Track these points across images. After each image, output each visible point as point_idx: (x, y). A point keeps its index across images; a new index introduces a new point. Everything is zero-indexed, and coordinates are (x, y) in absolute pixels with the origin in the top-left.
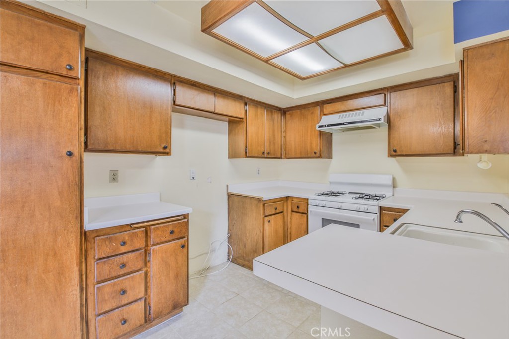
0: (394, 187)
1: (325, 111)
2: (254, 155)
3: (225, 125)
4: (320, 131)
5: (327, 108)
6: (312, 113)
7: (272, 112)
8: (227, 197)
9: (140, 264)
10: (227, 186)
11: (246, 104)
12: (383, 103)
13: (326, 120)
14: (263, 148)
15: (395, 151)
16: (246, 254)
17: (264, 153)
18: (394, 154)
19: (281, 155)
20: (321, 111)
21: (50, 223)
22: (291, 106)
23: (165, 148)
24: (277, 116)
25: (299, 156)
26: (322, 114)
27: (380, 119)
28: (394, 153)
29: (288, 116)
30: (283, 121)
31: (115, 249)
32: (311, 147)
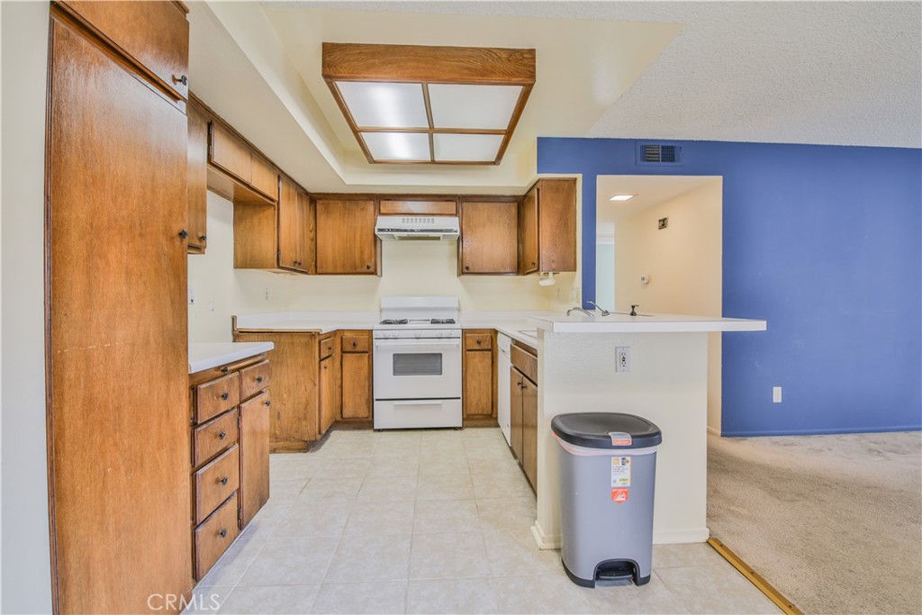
0: (458, 311)
1: (382, 210)
2: (286, 265)
5: (386, 206)
6: (363, 209)
7: (302, 197)
9: (234, 434)
10: (232, 317)
11: (279, 177)
12: (455, 212)
13: (383, 222)
14: (294, 254)
15: (468, 268)
16: (281, 429)
17: (295, 263)
18: (467, 271)
19: (309, 268)
20: (377, 208)
21: (163, 356)
22: (326, 192)
23: (202, 240)
24: (306, 205)
25: (339, 271)
26: (379, 213)
28: (464, 270)
31: (216, 408)
32: (362, 257)
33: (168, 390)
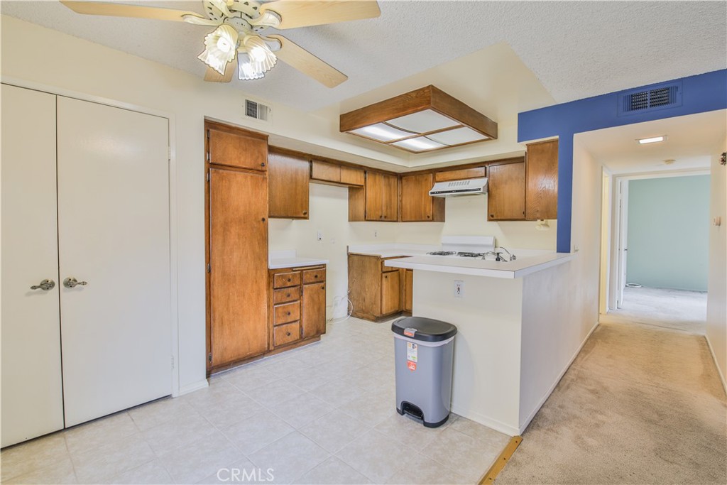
0: (496, 247)
1: (437, 179)
2: (372, 219)
3: (345, 191)
4: (433, 197)
5: (440, 176)
6: (426, 180)
7: (389, 178)
8: (347, 257)
9: (297, 296)
10: (348, 247)
11: (365, 173)
12: (484, 175)
13: (438, 187)
14: (380, 212)
15: (492, 216)
17: (381, 217)
18: (492, 218)
19: (398, 218)
20: (434, 178)
21: (254, 262)
22: (407, 171)
23: (305, 214)
24: (393, 181)
25: (413, 219)
26: (435, 181)
27: (480, 189)
29: (404, 181)
30: (400, 185)
31: (284, 284)
32: (425, 211)
33: (256, 273)
